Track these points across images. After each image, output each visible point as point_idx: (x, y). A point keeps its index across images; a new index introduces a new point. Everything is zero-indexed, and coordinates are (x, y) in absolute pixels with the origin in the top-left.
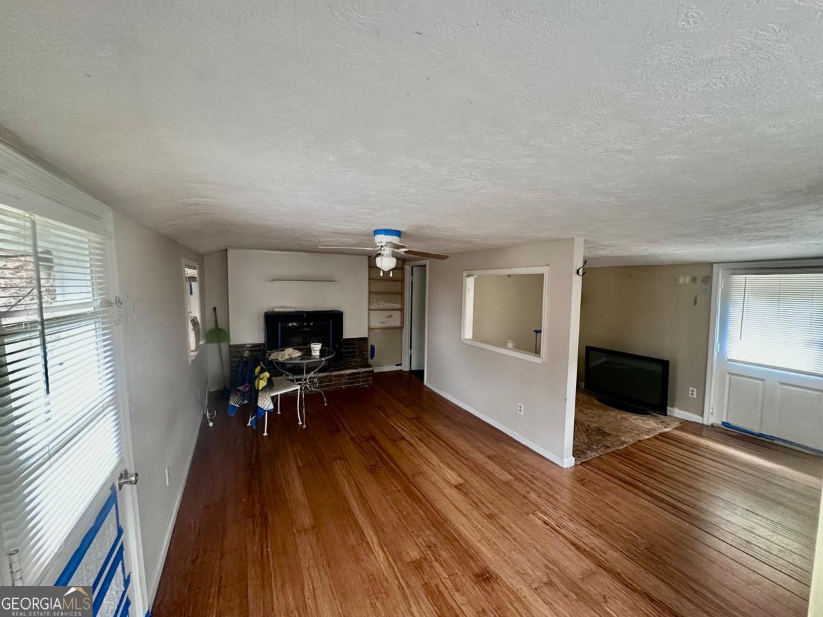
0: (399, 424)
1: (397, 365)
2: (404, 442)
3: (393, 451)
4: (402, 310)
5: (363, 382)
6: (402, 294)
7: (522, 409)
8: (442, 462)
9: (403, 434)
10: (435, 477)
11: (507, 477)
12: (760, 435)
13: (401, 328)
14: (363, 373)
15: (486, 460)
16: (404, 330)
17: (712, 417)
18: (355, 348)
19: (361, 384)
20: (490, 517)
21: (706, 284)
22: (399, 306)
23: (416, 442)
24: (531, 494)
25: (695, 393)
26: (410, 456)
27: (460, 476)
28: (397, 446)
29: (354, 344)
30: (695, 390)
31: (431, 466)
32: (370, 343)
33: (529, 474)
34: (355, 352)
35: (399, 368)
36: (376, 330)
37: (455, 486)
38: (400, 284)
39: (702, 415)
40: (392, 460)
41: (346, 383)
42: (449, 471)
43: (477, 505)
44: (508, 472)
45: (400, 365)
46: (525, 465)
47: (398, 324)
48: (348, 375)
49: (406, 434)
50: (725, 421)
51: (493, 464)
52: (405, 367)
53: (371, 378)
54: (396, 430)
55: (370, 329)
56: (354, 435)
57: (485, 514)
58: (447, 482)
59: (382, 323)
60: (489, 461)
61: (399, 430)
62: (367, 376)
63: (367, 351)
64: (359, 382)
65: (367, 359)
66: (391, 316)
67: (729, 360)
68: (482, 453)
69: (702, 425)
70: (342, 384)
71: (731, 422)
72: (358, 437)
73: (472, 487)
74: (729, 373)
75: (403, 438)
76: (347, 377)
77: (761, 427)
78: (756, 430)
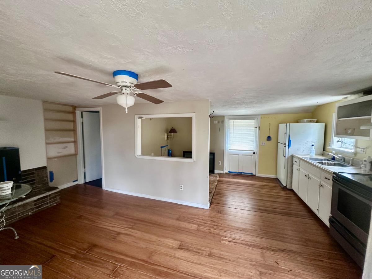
0: (107, 224)
1: (74, 182)
2: (122, 236)
3: (120, 247)
4: (75, 142)
5: (50, 202)
6: (74, 130)
7: (182, 188)
8: (158, 237)
9: (116, 229)
10: (164, 250)
11: (194, 227)
12: (238, 173)
13: (76, 155)
14: (50, 195)
15: (178, 222)
16: (78, 157)
17: (226, 171)
18: (34, 177)
19: (49, 204)
20: (210, 255)
21: (222, 123)
22: (72, 139)
23: (131, 232)
24: (211, 230)
25: (220, 163)
26: (136, 244)
27: (175, 240)
28: (120, 242)
29: (33, 173)
30: (220, 162)
31: (154, 243)
32: (49, 170)
33: (201, 220)
34: (34, 180)
35: (76, 183)
36: (54, 159)
37: (179, 248)
38: (72, 124)
39: (223, 171)
40: (127, 256)
41: (32, 209)
42: (167, 240)
43: (199, 253)
44: (192, 223)
45: (77, 180)
46: (195, 216)
47: (72, 151)
48: (35, 201)
49: (119, 229)
50: (229, 171)
51: (183, 223)
52: (81, 181)
53: (58, 198)
54: (109, 230)
55: (49, 159)
56: (74, 253)
57: (206, 255)
58: (172, 248)
59: (58, 153)
60: (180, 222)
61: (111, 228)
62: (55, 197)
63: (47, 177)
64: (48, 203)
65: (48, 183)
66: (67, 147)
67: (229, 150)
68: (172, 219)
69: (223, 174)
70: (27, 211)
71: (231, 171)
72: (78, 252)
73: (187, 243)
74: (230, 154)
75: (119, 234)
76: (34, 204)
77: (238, 170)
78: (237, 171)
